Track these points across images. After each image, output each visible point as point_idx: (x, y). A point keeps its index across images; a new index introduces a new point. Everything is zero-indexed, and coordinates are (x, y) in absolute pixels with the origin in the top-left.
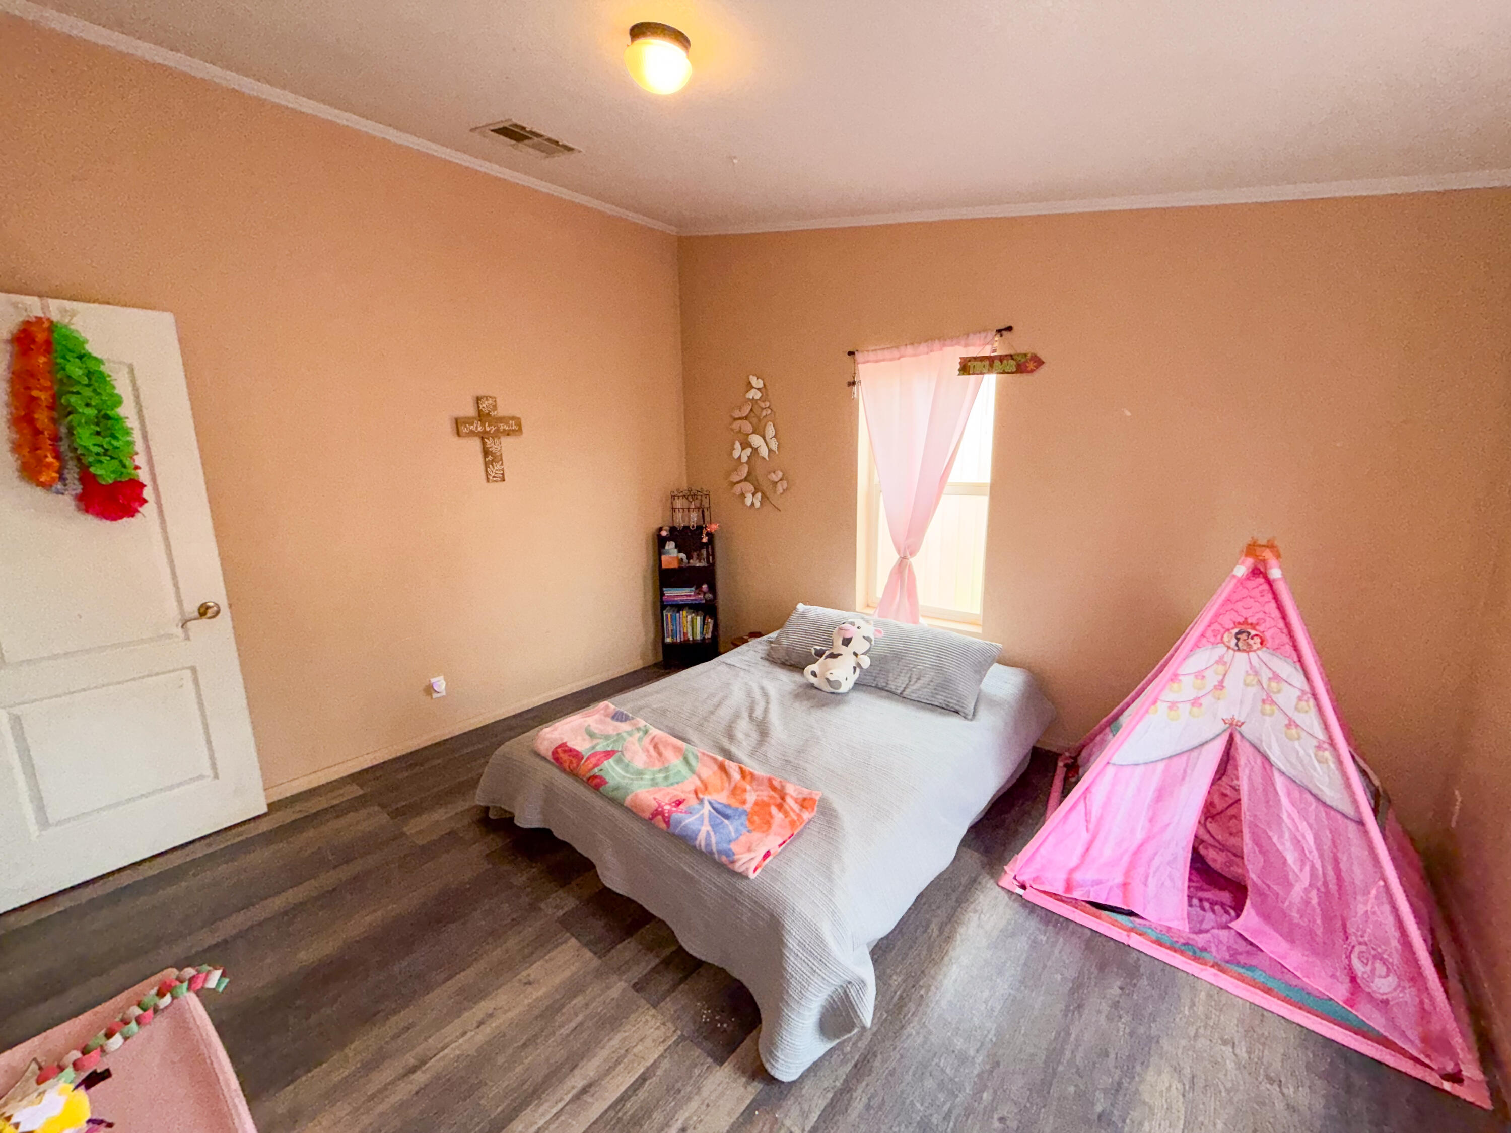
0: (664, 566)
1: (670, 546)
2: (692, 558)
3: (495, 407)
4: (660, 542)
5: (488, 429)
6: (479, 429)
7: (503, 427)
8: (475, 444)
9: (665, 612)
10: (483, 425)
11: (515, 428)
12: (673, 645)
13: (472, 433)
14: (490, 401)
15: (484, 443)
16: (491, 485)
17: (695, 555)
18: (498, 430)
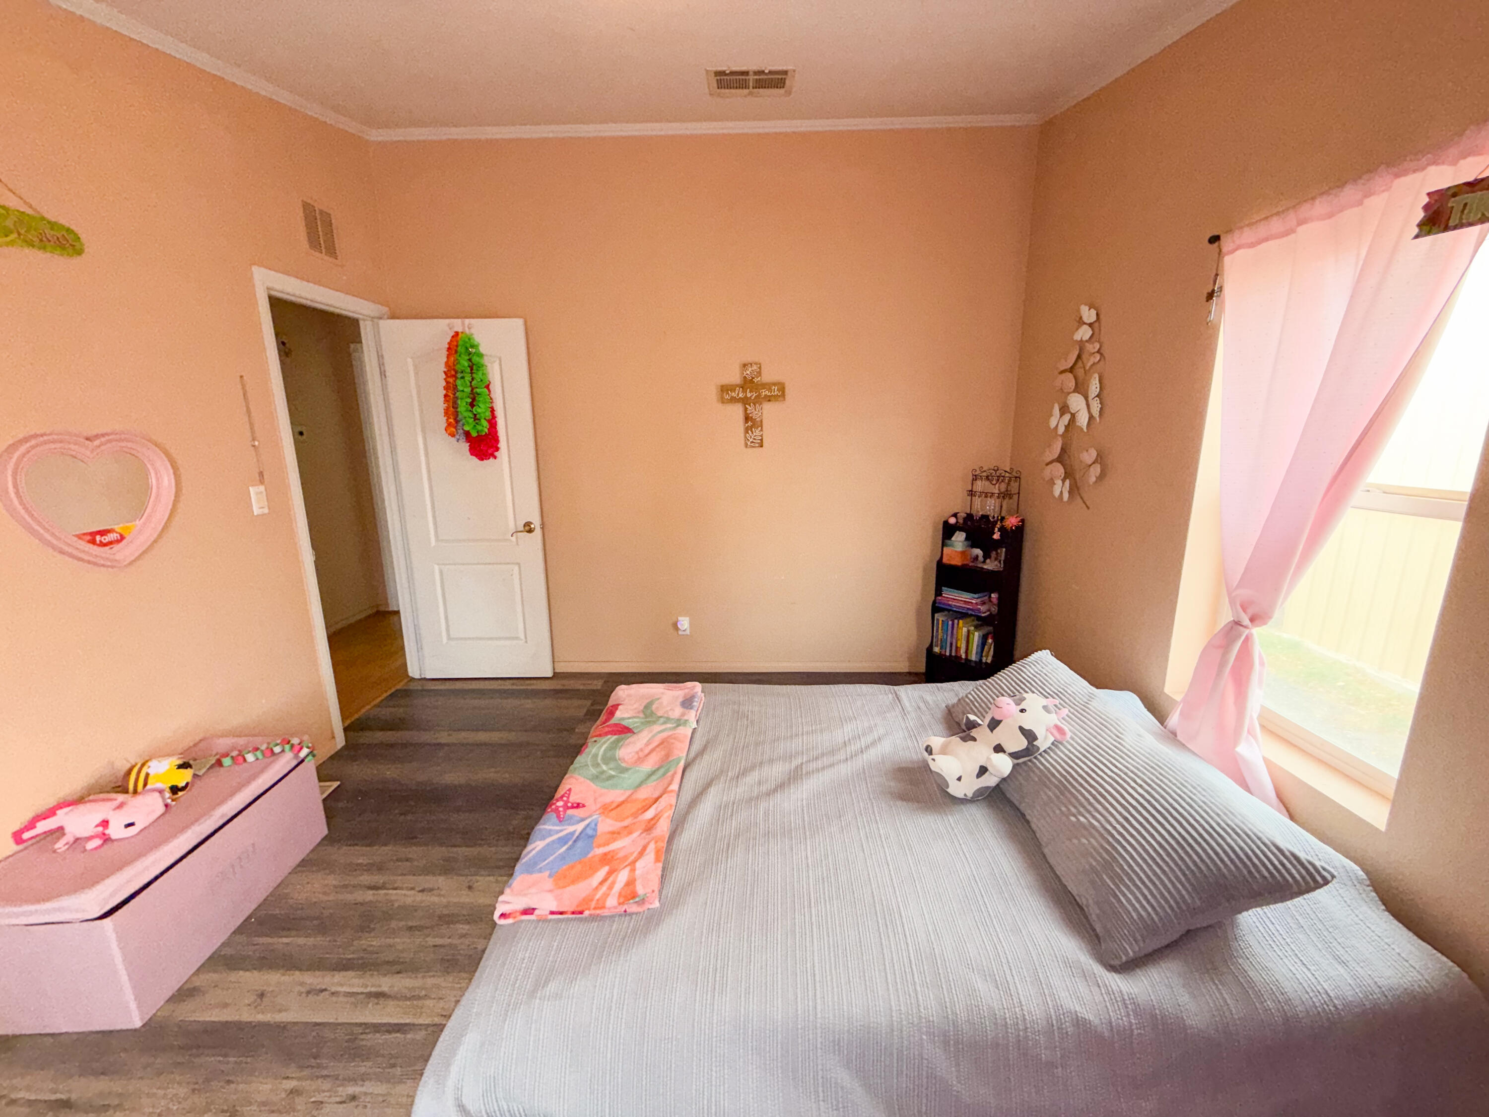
0: (945, 560)
1: (959, 538)
2: (990, 557)
3: (759, 373)
4: (948, 531)
5: (749, 395)
6: (740, 395)
7: (765, 392)
8: (737, 410)
9: (936, 615)
10: (744, 391)
11: (778, 392)
12: (940, 656)
13: (733, 400)
14: (755, 367)
15: (746, 409)
16: (750, 450)
17: (993, 554)
18: (758, 397)
